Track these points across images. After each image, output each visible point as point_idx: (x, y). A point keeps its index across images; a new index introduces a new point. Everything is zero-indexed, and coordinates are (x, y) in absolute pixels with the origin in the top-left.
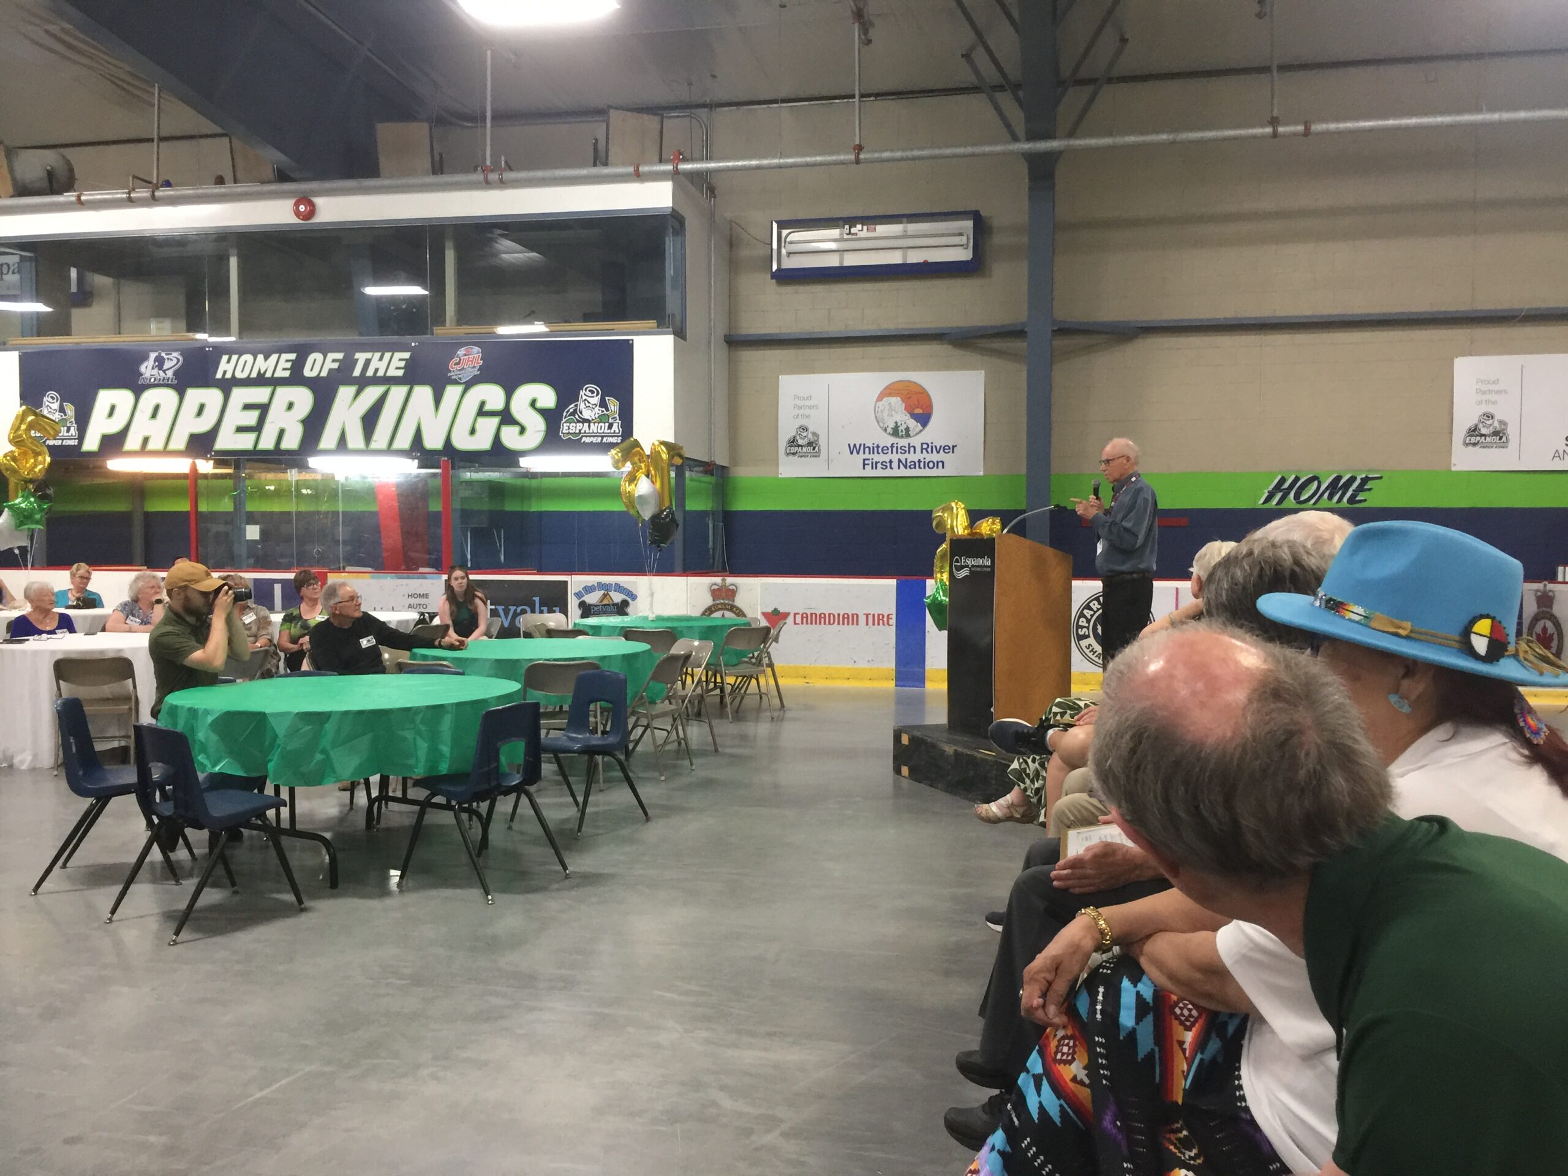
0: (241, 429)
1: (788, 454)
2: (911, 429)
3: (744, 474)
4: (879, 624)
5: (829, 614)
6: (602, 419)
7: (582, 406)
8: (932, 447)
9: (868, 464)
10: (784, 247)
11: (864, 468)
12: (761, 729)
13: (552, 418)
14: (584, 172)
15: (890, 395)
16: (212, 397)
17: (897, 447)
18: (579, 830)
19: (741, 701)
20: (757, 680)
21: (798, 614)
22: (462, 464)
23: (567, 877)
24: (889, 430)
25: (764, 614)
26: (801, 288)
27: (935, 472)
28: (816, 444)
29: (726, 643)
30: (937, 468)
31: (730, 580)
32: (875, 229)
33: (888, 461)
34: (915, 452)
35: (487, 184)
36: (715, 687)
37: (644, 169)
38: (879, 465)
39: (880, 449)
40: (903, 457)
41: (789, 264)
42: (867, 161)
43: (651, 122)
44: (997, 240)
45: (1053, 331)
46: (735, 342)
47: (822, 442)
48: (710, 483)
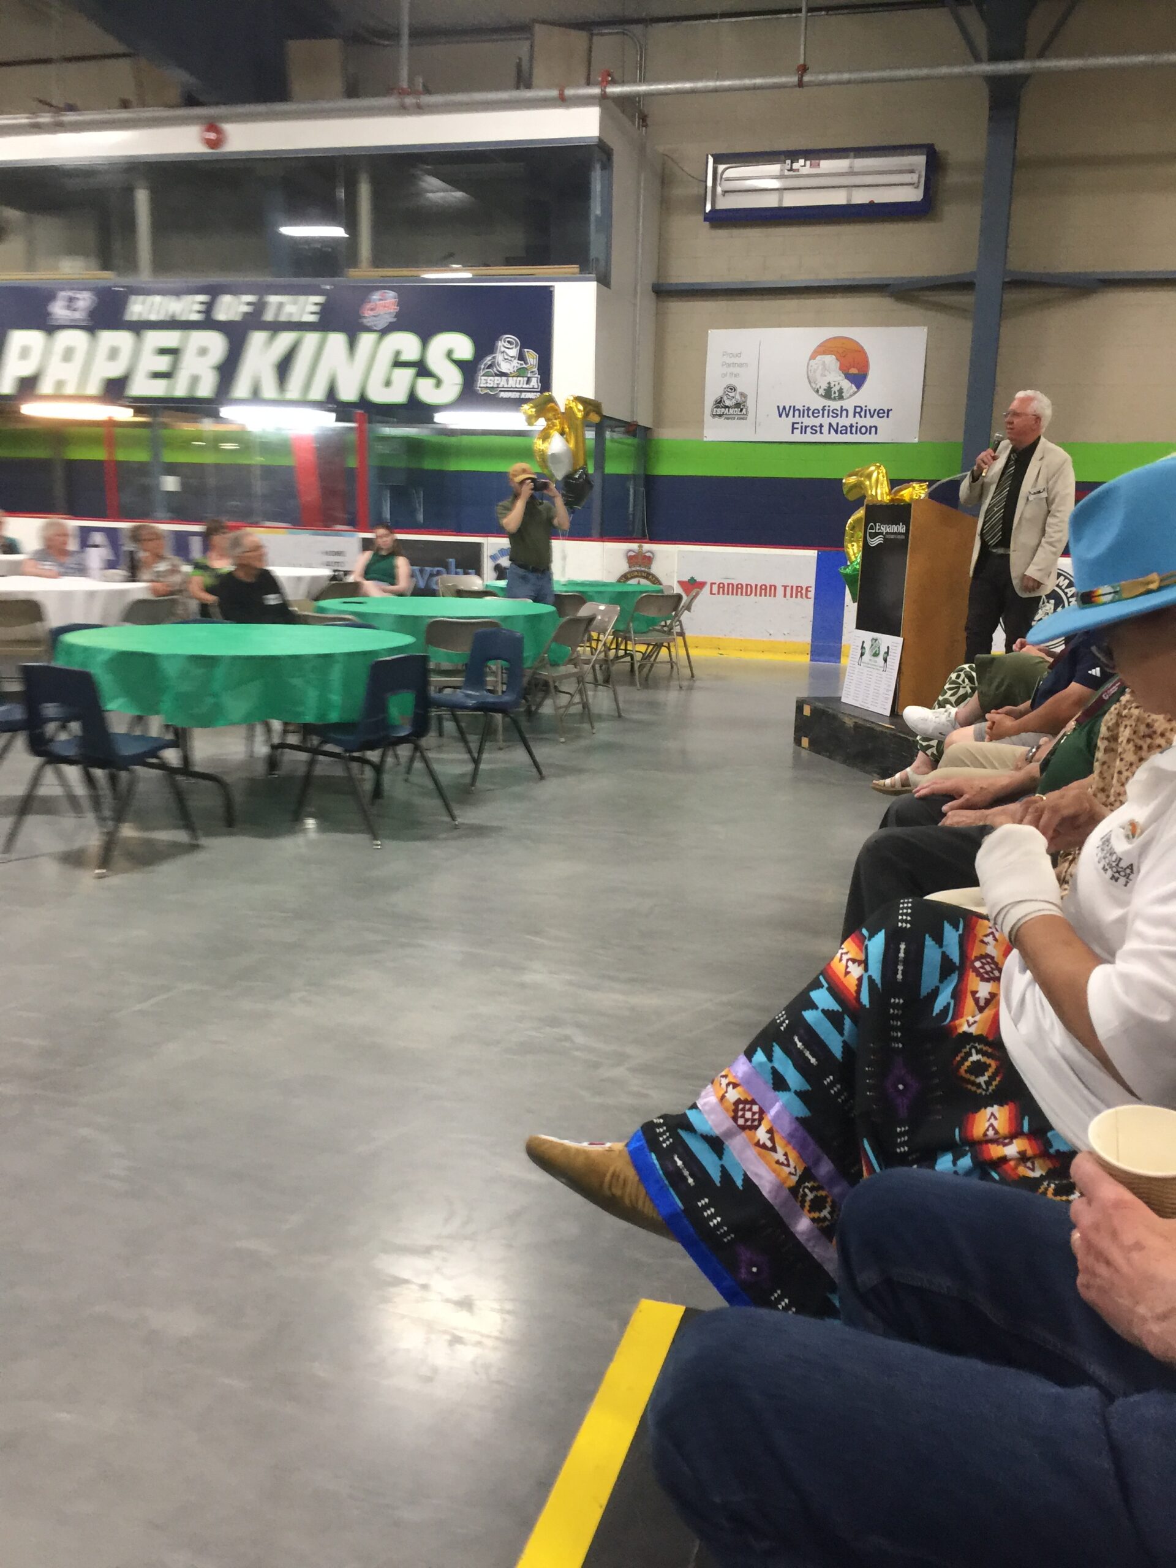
0: (157, 375)
1: (714, 416)
2: (844, 390)
3: (668, 436)
4: (796, 597)
5: (747, 585)
6: (520, 372)
7: (499, 358)
8: (866, 411)
9: (797, 428)
10: (720, 184)
11: (793, 433)
12: (671, 697)
13: (468, 369)
14: (504, 95)
15: (824, 353)
16: (122, 339)
17: (829, 410)
18: (473, 783)
19: (650, 671)
20: (669, 648)
21: (715, 583)
22: (379, 418)
23: (456, 827)
24: (822, 392)
25: (681, 583)
26: (736, 232)
27: (866, 438)
28: (744, 406)
29: (637, 609)
30: (870, 433)
31: (647, 547)
32: (819, 165)
33: (818, 425)
34: (847, 416)
35: (403, 110)
36: (626, 655)
37: (569, 92)
38: (809, 430)
39: (811, 412)
40: (834, 422)
41: (724, 204)
42: (810, 84)
43: (579, 38)
44: (952, 179)
45: (1005, 283)
46: (663, 292)
47: (750, 403)
48: (633, 445)
